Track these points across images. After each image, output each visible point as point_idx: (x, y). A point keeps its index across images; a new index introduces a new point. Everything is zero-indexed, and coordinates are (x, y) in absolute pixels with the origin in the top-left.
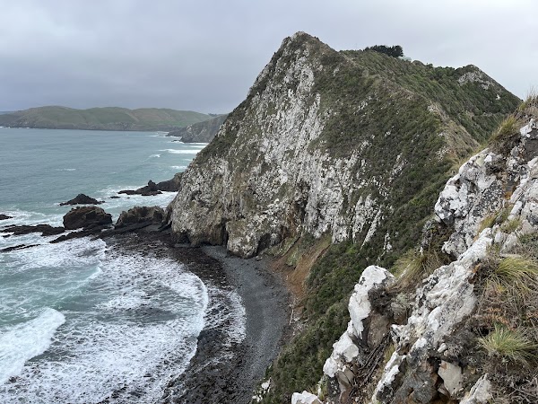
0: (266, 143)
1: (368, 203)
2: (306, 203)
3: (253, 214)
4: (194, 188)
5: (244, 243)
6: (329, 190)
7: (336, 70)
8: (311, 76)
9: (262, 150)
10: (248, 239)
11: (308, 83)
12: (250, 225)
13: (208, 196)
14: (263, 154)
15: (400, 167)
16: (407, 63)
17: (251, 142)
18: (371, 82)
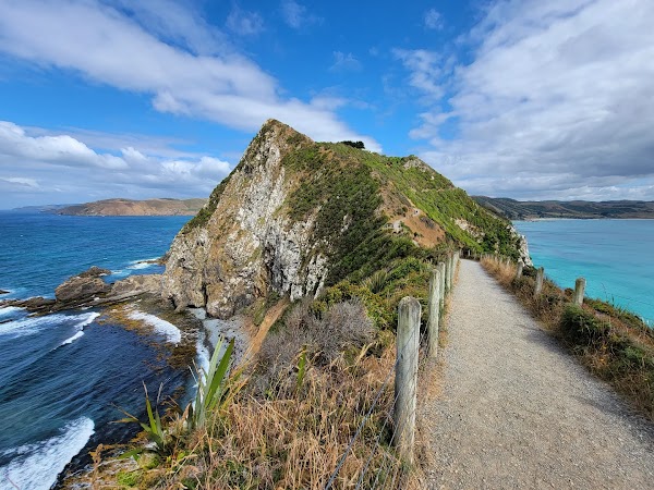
0: (241, 212)
1: (319, 262)
2: (272, 264)
3: (230, 277)
4: (180, 256)
5: (222, 304)
6: (290, 252)
7: (299, 147)
8: (278, 153)
9: (238, 218)
10: (225, 300)
11: (275, 158)
12: (228, 288)
13: (191, 262)
14: (239, 222)
15: (346, 227)
16: (367, 153)
17: (229, 212)
18: (325, 155)
